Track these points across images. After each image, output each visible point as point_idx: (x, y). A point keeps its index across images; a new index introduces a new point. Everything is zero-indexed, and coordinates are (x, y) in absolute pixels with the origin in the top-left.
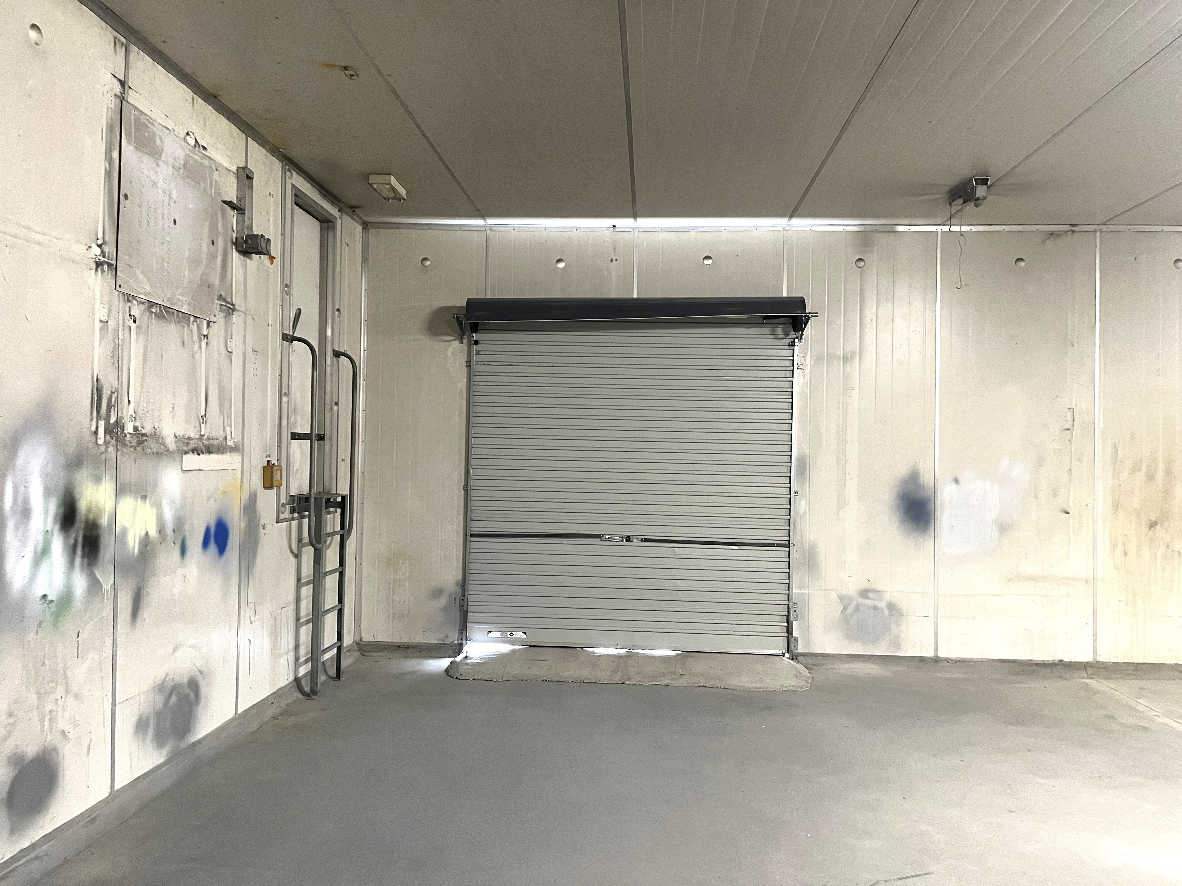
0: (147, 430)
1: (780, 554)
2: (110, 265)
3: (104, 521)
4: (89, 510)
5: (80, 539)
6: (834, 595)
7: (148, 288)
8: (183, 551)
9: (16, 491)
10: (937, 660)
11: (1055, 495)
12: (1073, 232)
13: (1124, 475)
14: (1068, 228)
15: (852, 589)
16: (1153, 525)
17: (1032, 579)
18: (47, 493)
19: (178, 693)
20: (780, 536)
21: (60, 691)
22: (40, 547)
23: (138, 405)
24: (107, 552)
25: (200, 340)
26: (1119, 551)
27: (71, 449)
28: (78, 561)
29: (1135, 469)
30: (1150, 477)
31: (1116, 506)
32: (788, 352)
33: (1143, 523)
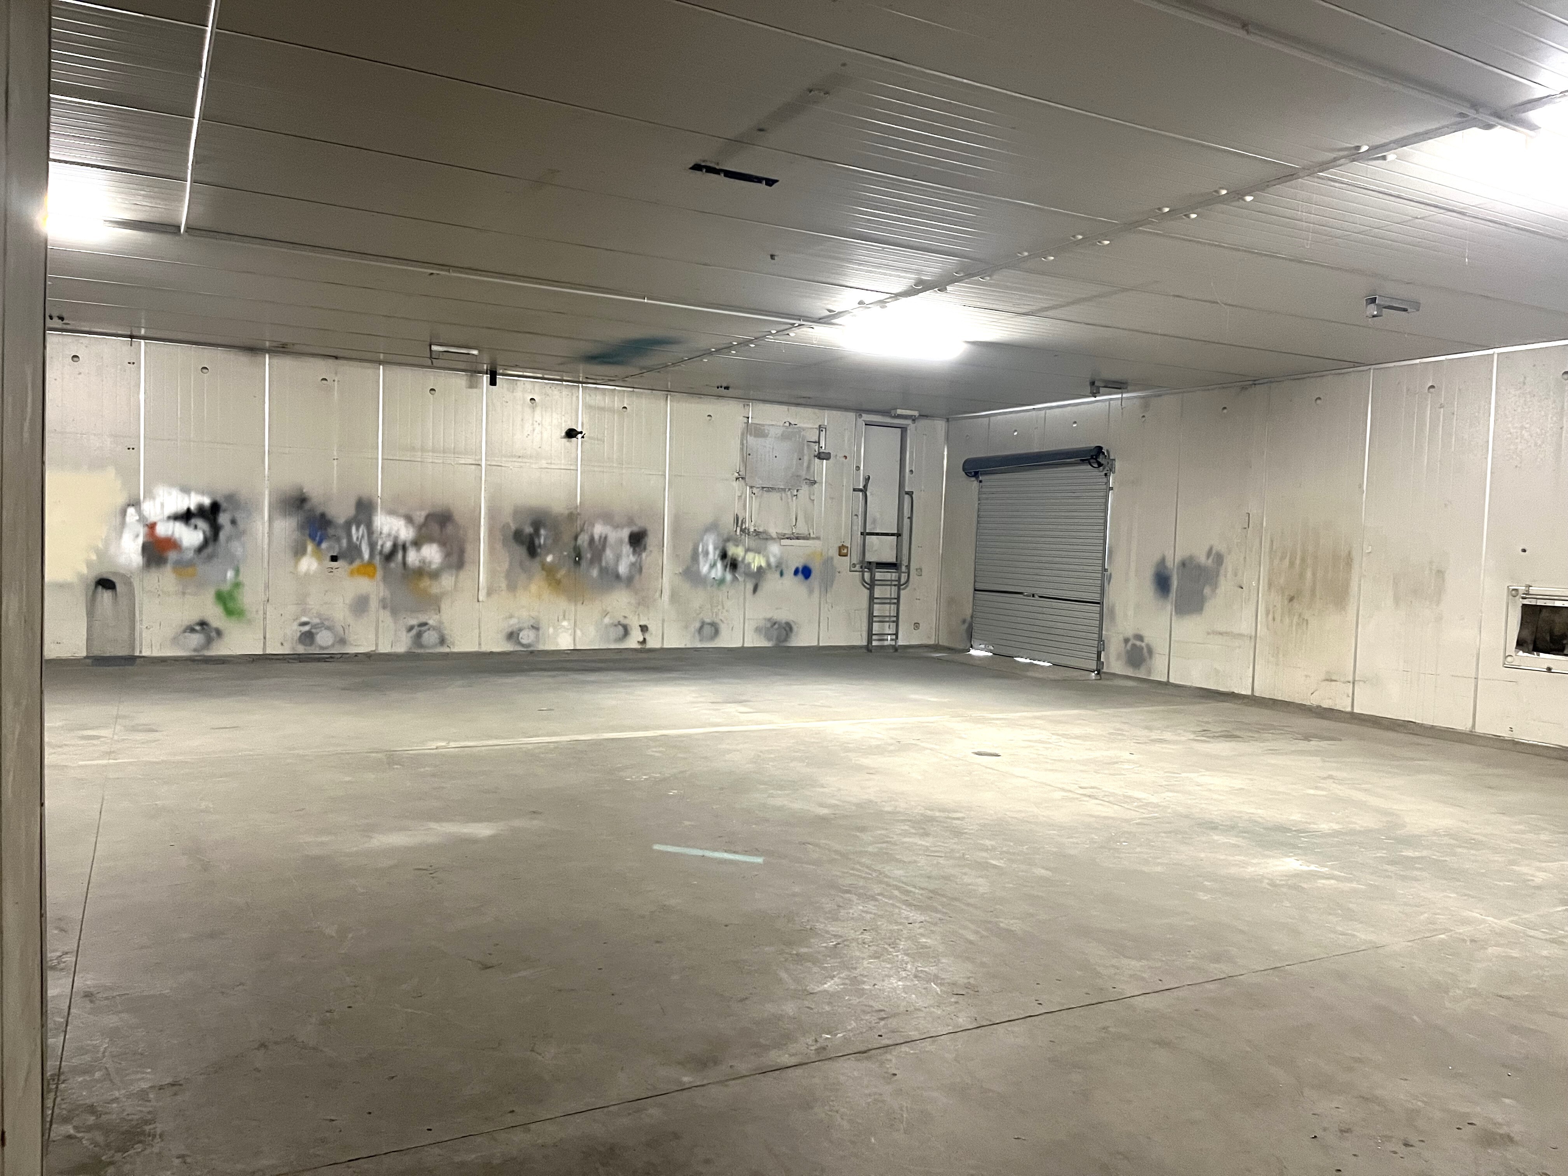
0: (761, 530)
1: (1096, 608)
2: (742, 478)
3: (740, 559)
4: (733, 555)
5: (729, 563)
6: (1121, 636)
7: (761, 482)
8: (782, 574)
9: (703, 546)
10: (1167, 684)
11: (1236, 575)
12: (1255, 384)
13: (1276, 562)
14: (1251, 383)
15: (1130, 633)
16: (1291, 599)
17: (1221, 634)
18: (715, 549)
19: (779, 625)
20: (1096, 597)
21: (720, 607)
22: (712, 563)
23: (756, 522)
24: (741, 568)
25: (792, 497)
26: (1270, 617)
27: (725, 536)
28: (728, 569)
29: (1282, 559)
30: (1292, 564)
31: (1270, 585)
32: (1105, 480)
33: (1286, 597)
